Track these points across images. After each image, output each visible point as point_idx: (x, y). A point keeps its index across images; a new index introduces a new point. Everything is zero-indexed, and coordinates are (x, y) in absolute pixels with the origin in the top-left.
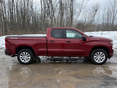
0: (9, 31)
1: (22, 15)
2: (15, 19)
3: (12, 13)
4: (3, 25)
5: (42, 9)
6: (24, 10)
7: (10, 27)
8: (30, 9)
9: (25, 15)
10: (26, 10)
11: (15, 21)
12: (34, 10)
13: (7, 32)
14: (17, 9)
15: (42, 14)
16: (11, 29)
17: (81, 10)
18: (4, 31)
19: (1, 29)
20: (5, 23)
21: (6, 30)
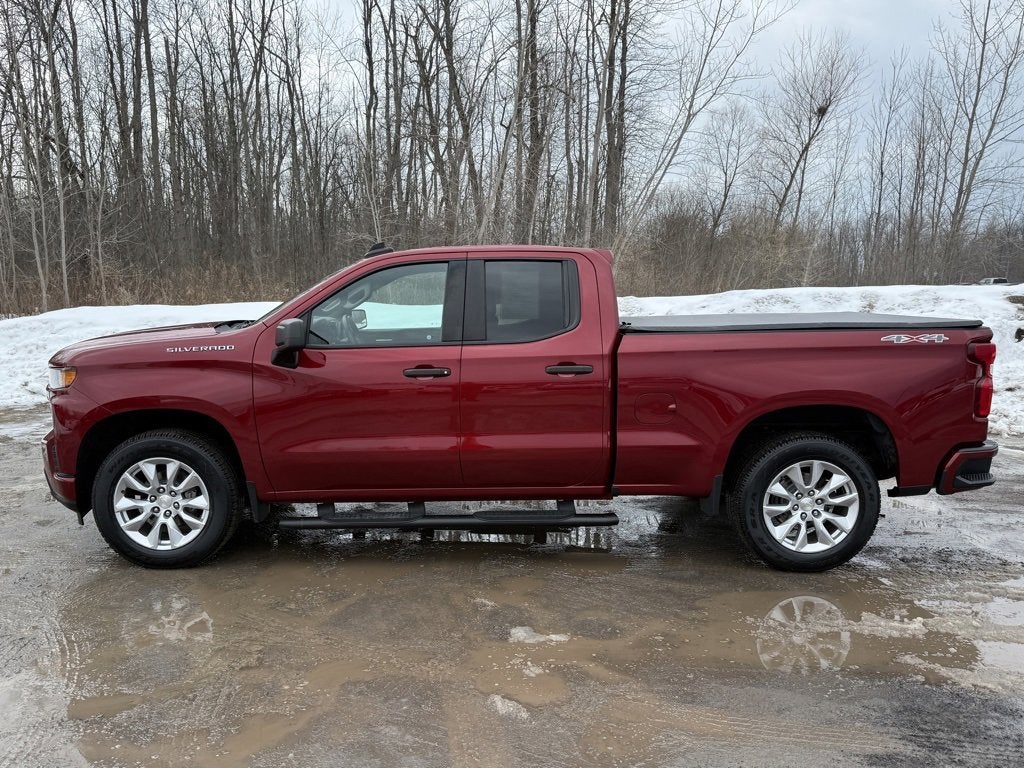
0: (102, 266)
1: (210, 143)
2: (156, 173)
4: (56, 221)
5: (373, 92)
6: (230, 99)
8: (274, 96)
9: (235, 146)
10: (244, 105)
11: (159, 188)
12: (310, 107)
13: (87, 275)
14: (173, 98)
15: (370, 136)
16: (119, 253)
17: (695, 108)
18: (64, 267)
19: (42, 250)
20: (78, 201)
21: (85, 261)
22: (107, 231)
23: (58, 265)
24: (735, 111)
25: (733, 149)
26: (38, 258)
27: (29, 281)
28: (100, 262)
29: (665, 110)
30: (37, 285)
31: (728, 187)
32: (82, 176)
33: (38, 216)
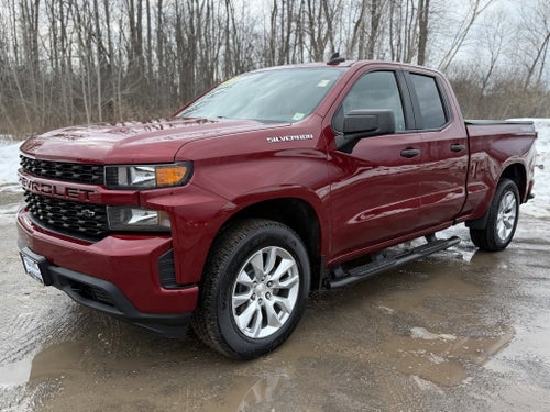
0: (120, 107)
1: (179, 40)
2: (150, 58)
3: (136, 30)
4: (96, 80)
5: (276, 7)
6: (191, 13)
7: (127, 92)
8: (216, 11)
9: (192, 39)
10: (199, 16)
11: (151, 65)
12: (238, 16)
13: (112, 112)
14: (160, 12)
15: (273, 32)
16: (130, 100)
17: (478, 10)
18: (100, 107)
19: (88, 97)
20: (107, 70)
21: (110, 105)
22: (123, 86)
23: (96, 106)
24: (500, 14)
25: (498, 38)
26: (86, 102)
27: (80, 114)
28: (120, 103)
29: (459, 11)
30: (85, 117)
31: (493, 61)
32: (109, 56)
33: (86, 78)
